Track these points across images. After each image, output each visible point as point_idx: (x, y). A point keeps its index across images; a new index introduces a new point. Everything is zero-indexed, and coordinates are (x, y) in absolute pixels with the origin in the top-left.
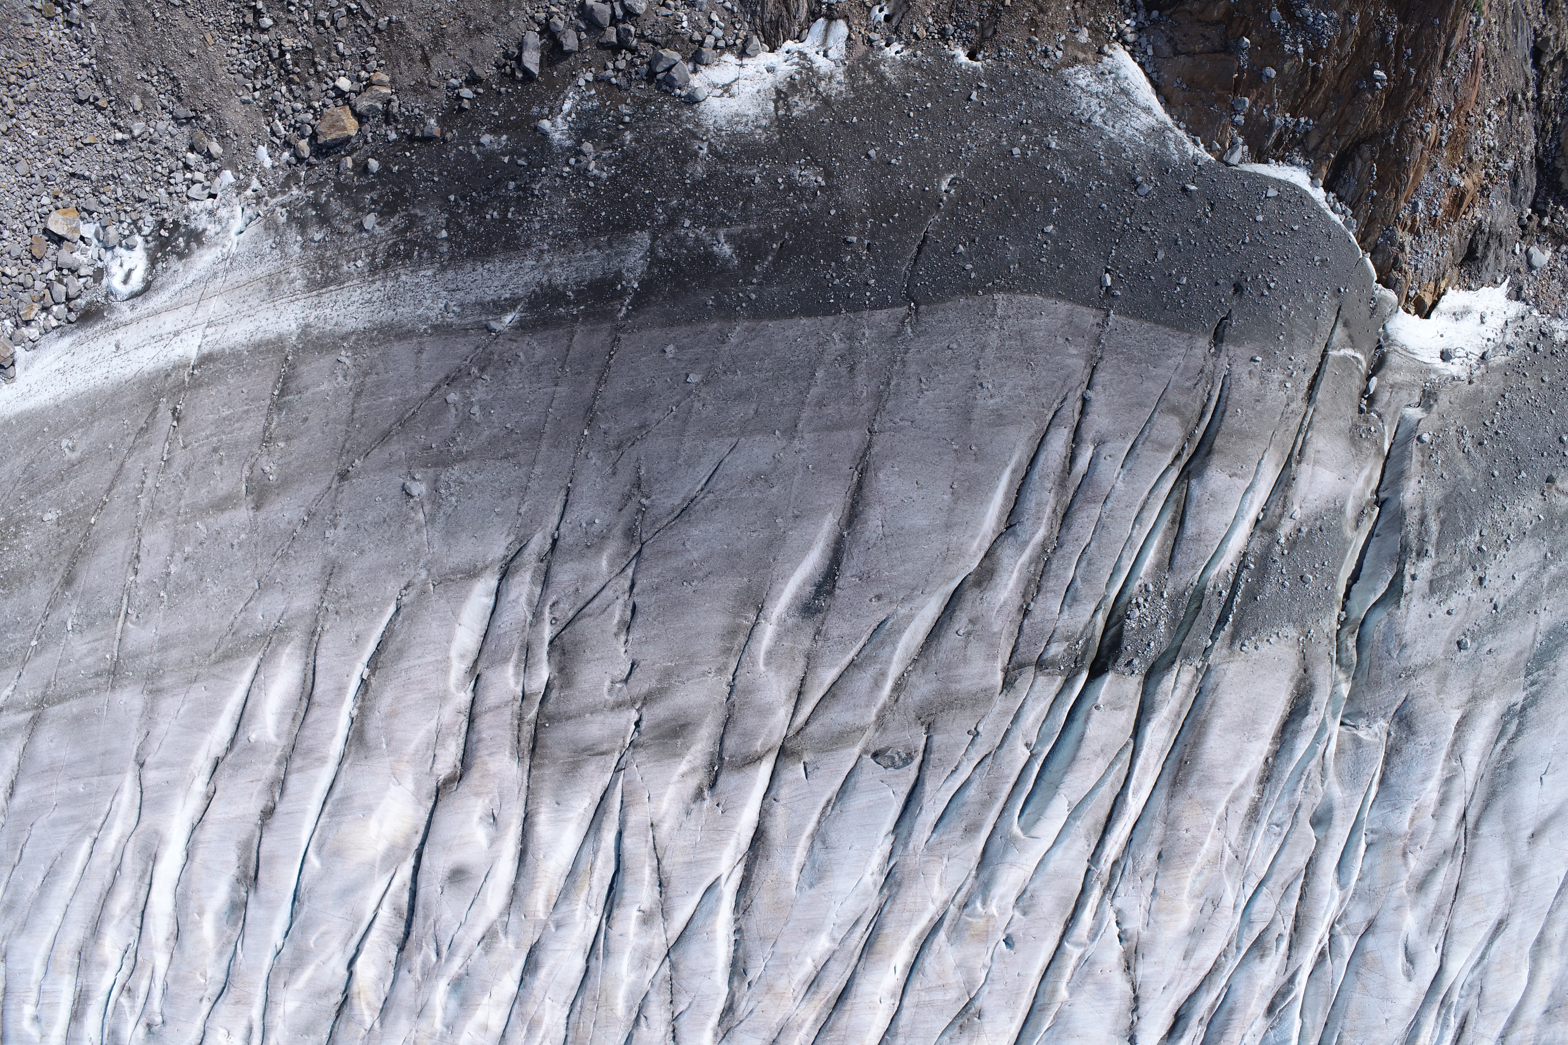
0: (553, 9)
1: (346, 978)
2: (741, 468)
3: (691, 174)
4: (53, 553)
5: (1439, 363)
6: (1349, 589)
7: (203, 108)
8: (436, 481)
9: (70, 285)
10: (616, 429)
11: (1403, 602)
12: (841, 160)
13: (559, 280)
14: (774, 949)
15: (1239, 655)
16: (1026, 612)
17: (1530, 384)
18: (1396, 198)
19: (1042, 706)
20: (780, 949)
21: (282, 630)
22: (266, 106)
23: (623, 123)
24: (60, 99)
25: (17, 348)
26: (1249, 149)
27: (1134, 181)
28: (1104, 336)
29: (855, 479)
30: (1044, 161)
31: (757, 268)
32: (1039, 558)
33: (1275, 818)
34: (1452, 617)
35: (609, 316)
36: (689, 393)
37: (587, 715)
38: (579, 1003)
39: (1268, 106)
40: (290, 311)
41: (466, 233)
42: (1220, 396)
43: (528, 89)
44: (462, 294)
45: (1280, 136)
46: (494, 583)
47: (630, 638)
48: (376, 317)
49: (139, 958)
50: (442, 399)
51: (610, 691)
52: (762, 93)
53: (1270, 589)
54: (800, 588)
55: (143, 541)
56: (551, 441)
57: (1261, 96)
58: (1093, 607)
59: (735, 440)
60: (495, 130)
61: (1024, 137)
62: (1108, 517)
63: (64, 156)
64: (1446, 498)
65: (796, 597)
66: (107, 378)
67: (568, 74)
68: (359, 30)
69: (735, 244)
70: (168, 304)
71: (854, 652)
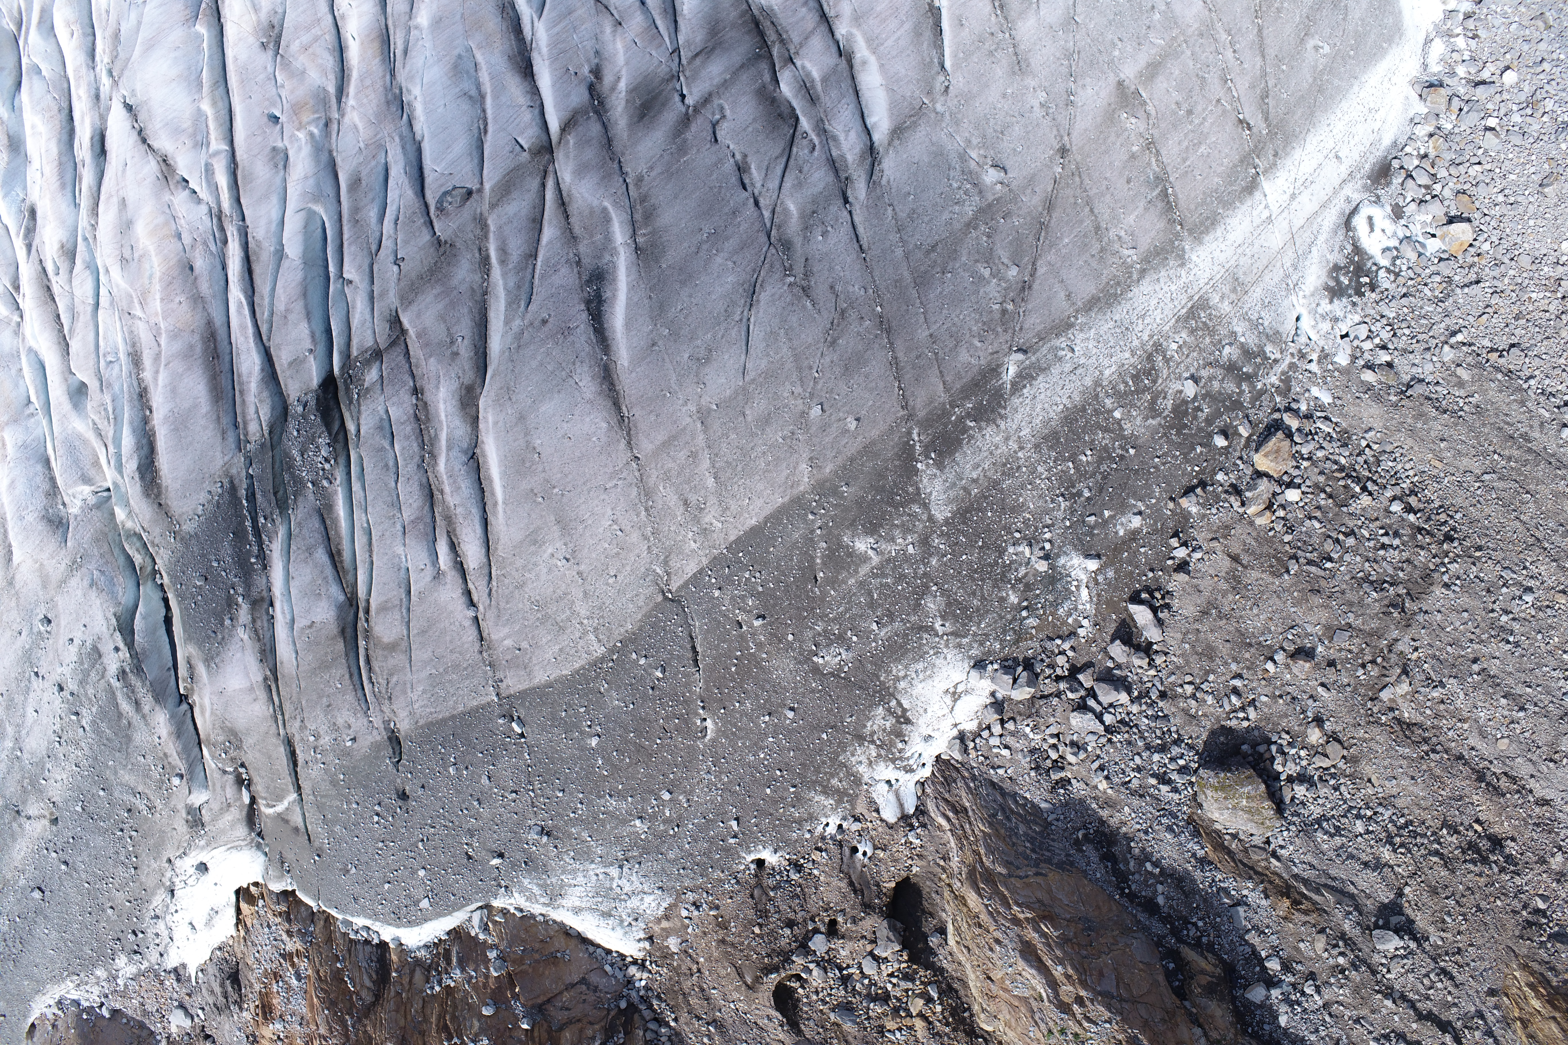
0: (1152, 672)
3: (936, 596)
5: (204, 857)
6: (168, 608)
7: (1403, 403)
8: (980, 192)
9: (1416, 188)
10: (855, 327)
11: (114, 621)
12: (813, 691)
13: (989, 431)
15: (220, 476)
16: (416, 391)
17: (120, 897)
18: (318, 972)
19: (355, 323)
22: (1349, 438)
23: (1026, 608)
24: (1532, 338)
25: (1426, 110)
26: (469, 933)
27: (548, 834)
28: (490, 673)
29: (624, 408)
30: (638, 802)
31: (825, 545)
32: (432, 445)
33: (116, 367)
34: (67, 638)
35: (926, 424)
36: (812, 396)
37: (728, 77)
39: (474, 981)
40: (1207, 269)
41: (1100, 427)
42: (363, 689)
43: (1129, 588)
44: (1066, 370)
45: (449, 962)
46: (876, 137)
47: (732, 160)
48: (1128, 306)
50: (1022, 265)
51: (722, 109)
52: (921, 711)
53: (227, 550)
54: (616, 290)
56: (904, 284)
57: (485, 985)
58: (362, 431)
59: (747, 378)
60: (1134, 535)
61: (668, 814)
62: (394, 516)
63: (1496, 292)
64: (129, 739)
65: (614, 280)
66: (1329, 125)
67: (1102, 624)
68: (1310, 548)
69: (857, 556)
70: (1319, 220)
71: (538, 267)
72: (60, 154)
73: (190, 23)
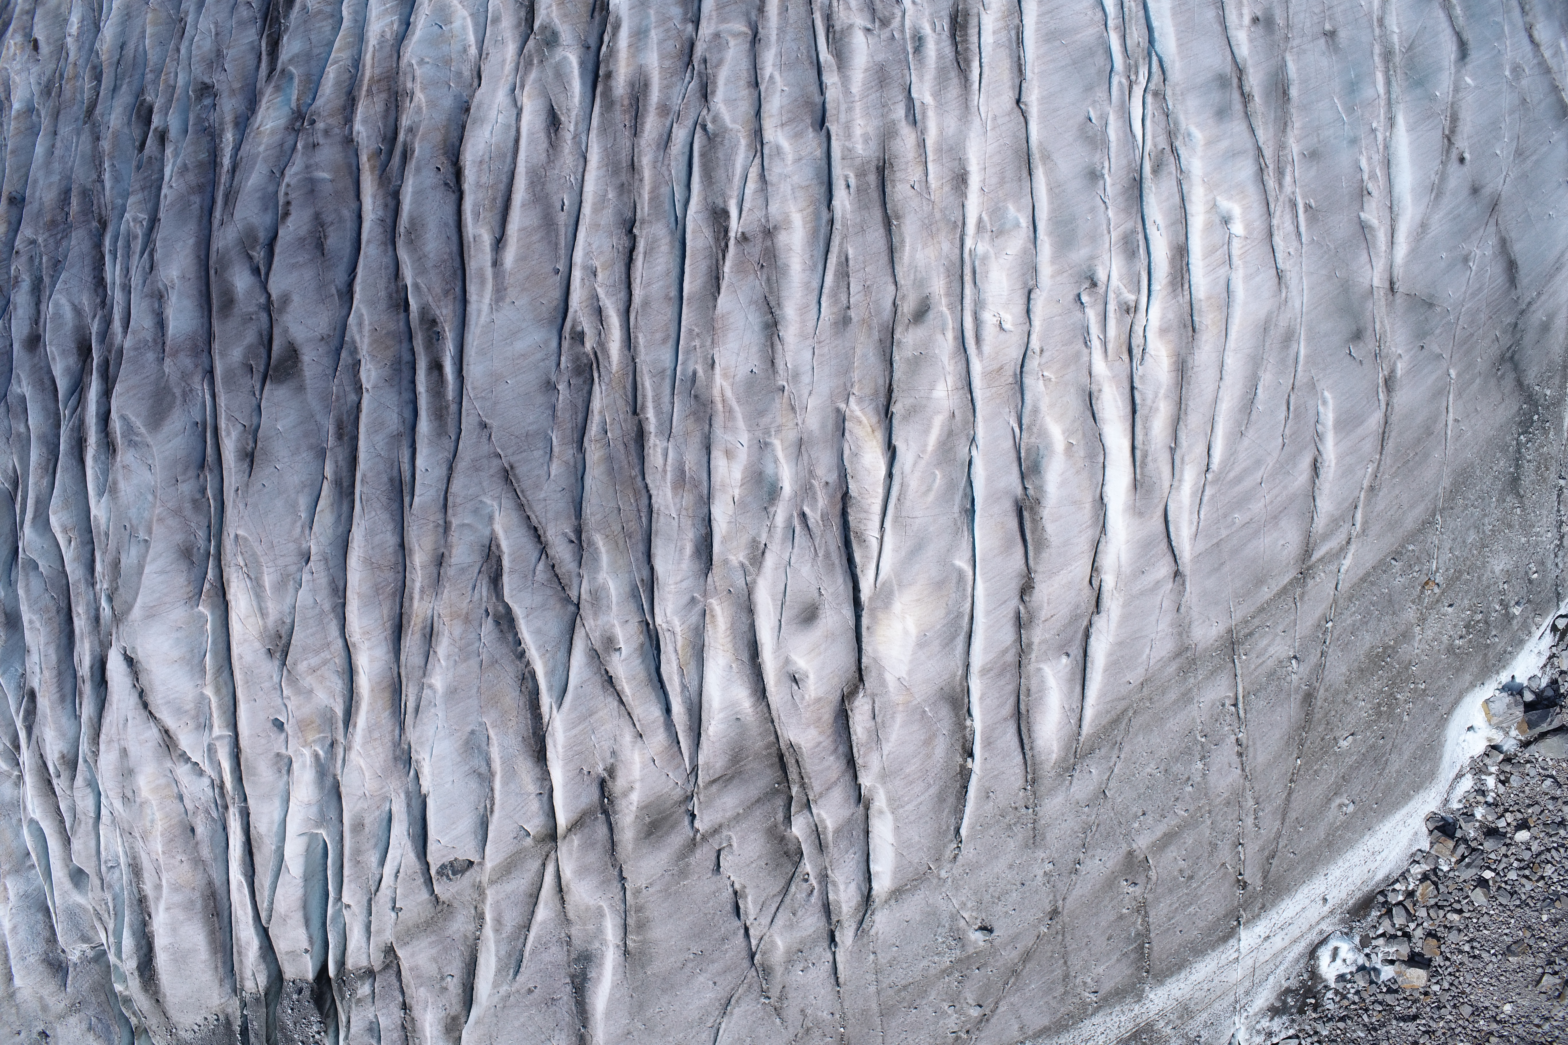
1: (894, 437)
4: (1333, 713)
8: (963, 946)
14: (478, 660)
15: (216, 1012)
16: (405, 1007)
19: (351, 943)
20: (474, 663)
21: (1067, 770)
25: (1429, 850)
33: (117, 873)
37: (741, 811)
38: (644, 519)
40: (1161, 1004)
46: (875, 886)
47: (730, 890)
48: (1076, 1034)
49: (1126, 357)
50: (984, 1005)
51: (730, 838)
54: (601, 976)
55: (1239, 771)
56: (870, 1014)
63: (1428, 1031)
65: (601, 965)
66: (1326, 875)
70: (1286, 954)
71: (530, 939)
72: (59, 661)
73: (193, 603)
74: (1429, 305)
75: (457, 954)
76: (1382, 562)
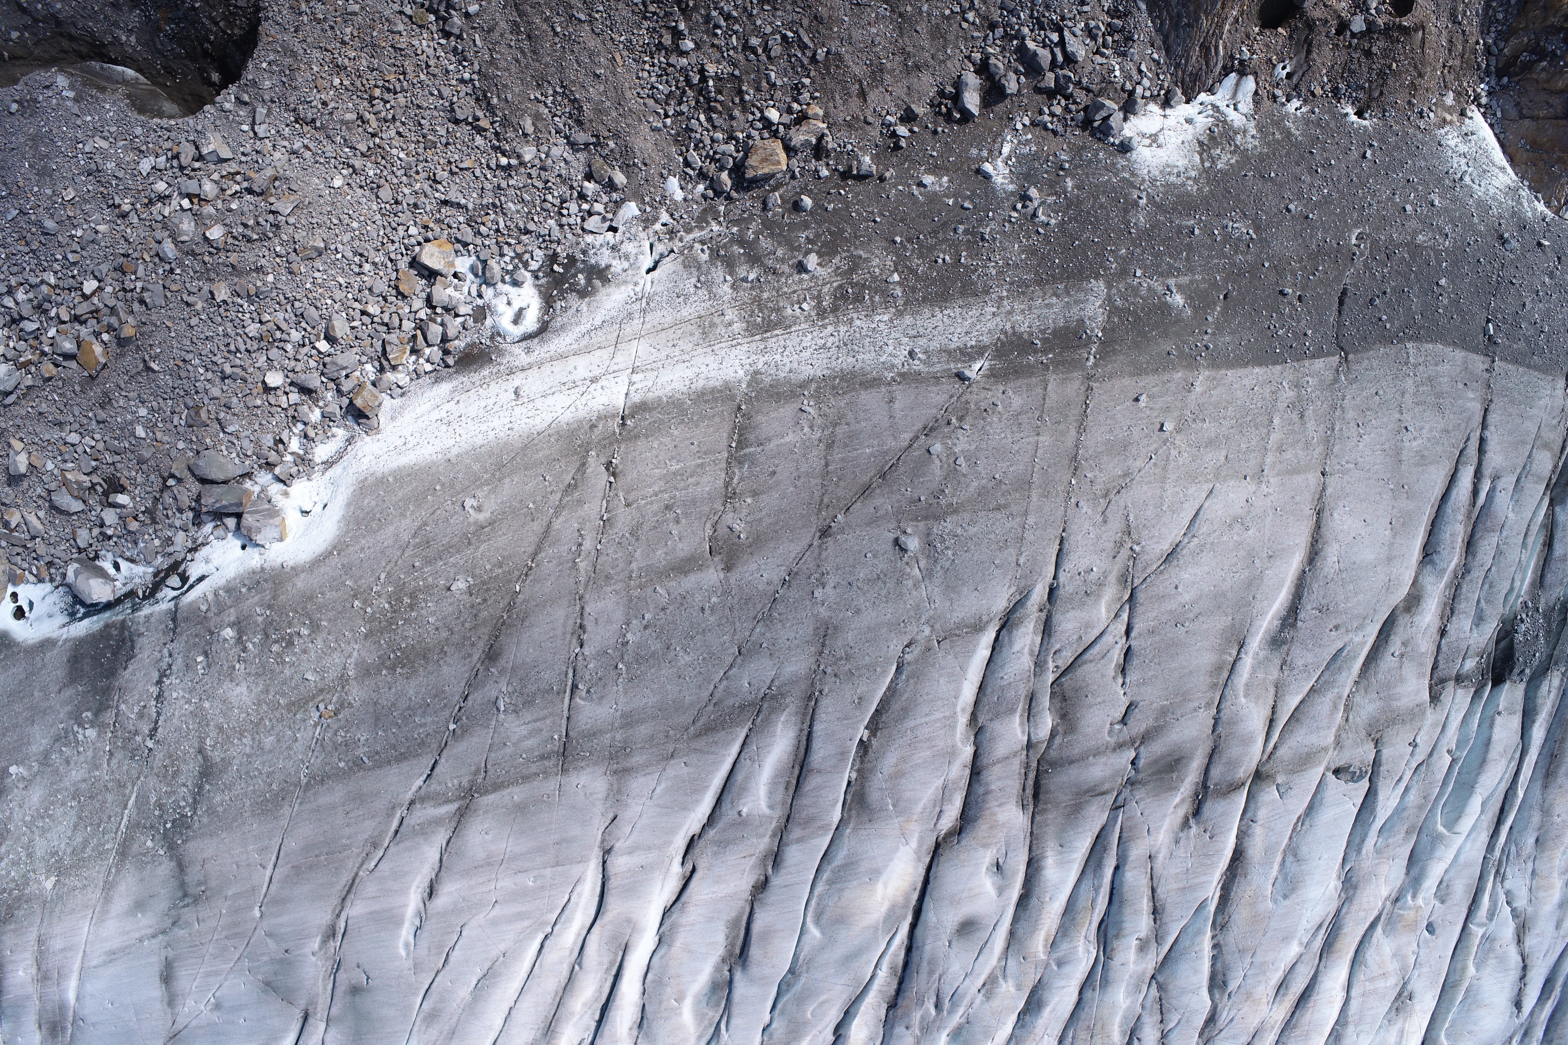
0: (991, 50)
2: (1220, 513)
3: (1135, 224)
4: (467, 625)
7: (606, 134)
8: (928, 535)
9: (446, 325)
10: (1102, 478)
12: (1267, 214)
13: (1024, 328)
14: (1253, 959)
16: (1443, 635)
19: (1462, 714)
20: (1259, 959)
21: (773, 698)
22: (678, 134)
23: (1062, 169)
24: (433, 117)
25: (381, 395)
27: (1501, 238)
28: (1492, 381)
29: (1314, 520)
30: (1430, 218)
31: (1209, 318)
32: (1452, 583)
35: (1078, 364)
36: (1166, 441)
37: (1090, 758)
38: (1070, 1034)
41: (917, 276)
43: (965, 130)
44: (925, 340)
46: (994, 635)
47: (1128, 680)
48: (834, 364)
50: (923, 451)
51: (1109, 732)
52: (1186, 144)
54: (1271, 622)
55: (588, 610)
56: (1040, 491)
58: (1495, 625)
59: (1211, 486)
60: (935, 171)
61: (1413, 194)
62: (1503, 545)
63: (436, 182)
66: (511, 429)
67: (1005, 116)
68: (793, 60)
69: (1185, 294)
70: (575, 346)
71: (1314, 679)
74: (269, 986)
75: (1380, 676)
76: (379, 765)
